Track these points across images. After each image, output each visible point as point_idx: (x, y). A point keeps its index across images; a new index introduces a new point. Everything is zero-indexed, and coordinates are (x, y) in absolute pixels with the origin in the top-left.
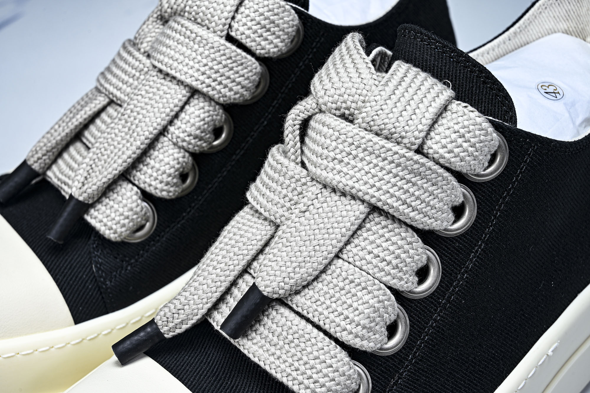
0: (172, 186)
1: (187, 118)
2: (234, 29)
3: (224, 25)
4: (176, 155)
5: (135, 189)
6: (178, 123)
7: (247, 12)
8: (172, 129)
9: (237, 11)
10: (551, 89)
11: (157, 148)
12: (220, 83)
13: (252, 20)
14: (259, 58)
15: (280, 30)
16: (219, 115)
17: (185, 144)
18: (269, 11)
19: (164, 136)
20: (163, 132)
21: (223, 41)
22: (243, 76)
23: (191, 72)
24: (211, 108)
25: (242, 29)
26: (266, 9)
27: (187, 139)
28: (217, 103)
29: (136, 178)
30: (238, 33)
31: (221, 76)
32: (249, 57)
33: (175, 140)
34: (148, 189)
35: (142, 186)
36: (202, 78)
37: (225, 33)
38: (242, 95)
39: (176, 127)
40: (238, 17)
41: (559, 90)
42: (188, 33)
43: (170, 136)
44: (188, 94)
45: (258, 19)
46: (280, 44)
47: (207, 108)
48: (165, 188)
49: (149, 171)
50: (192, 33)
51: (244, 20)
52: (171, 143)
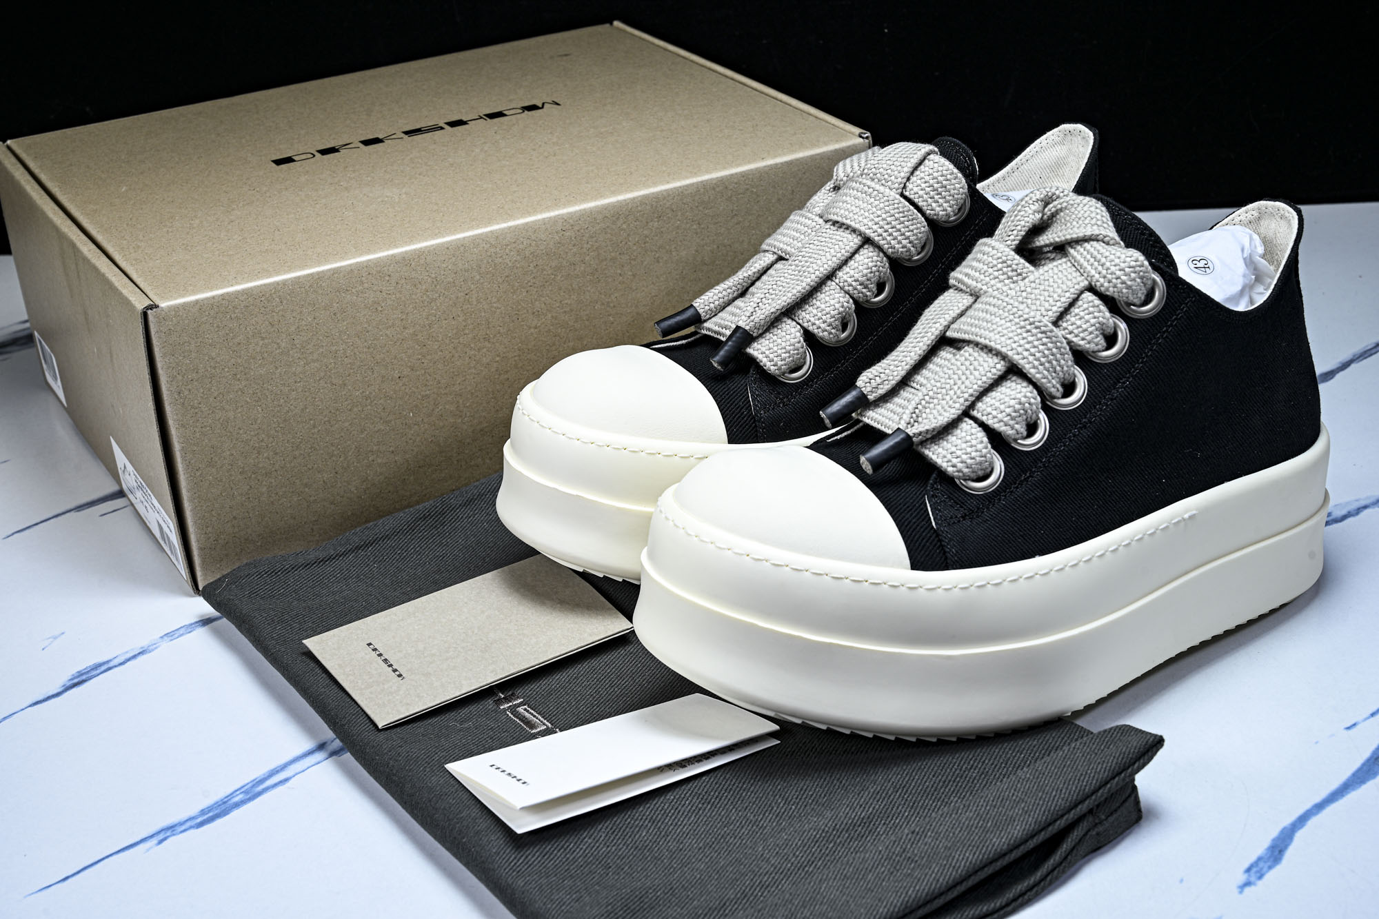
0: (833, 328)
1: (856, 265)
2: (908, 189)
3: (901, 183)
4: (842, 299)
5: (799, 327)
6: (846, 269)
7: (922, 175)
8: (840, 274)
9: (912, 173)
10: (1202, 264)
11: (824, 291)
12: (890, 235)
13: (926, 182)
14: (927, 219)
15: (950, 196)
16: (885, 268)
17: (851, 288)
18: (942, 176)
19: (832, 280)
20: (830, 276)
21: (898, 196)
22: (912, 231)
23: (865, 221)
24: (879, 259)
25: (916, 189)
26: (940, 173)
27: (854, 283)
28: (885, 254)
29: (801, 317)
30: (912, 192)
31: (892, 228)
32: (920, 215)
33: (841, 284)
34: (810, 328)
35: (805, 325)
36: (875, 227)
37: (900, 191)
38: (909, 250)
39: (845, 272)
40: (913, 179)
41: (1210, 264)
42: (866, 188)
43: (837, 281)
44: (859, 243)
45: (931, 182)
46: (949, 209)
47: (875, 258)
48: (828, 328)
49: (815, 311)
50: (869, 188)
51: (919, 182)
52: (838, 287)
